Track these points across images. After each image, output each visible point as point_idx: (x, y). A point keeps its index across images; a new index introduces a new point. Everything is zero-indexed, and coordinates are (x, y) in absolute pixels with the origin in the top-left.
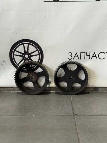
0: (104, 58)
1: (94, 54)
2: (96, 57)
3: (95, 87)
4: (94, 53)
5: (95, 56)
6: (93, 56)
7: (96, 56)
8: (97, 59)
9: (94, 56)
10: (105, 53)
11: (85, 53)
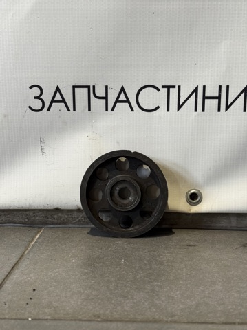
2: (127, 104)
5: (125, 99)
8: (132, 110)
11: (89, 87)
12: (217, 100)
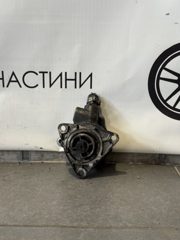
0: (37, 85)
1: (13, 76)
2: (17, 83)
3: (23, 151)
4: (13, 74)
5: (15, 80)
6: (10, 81)
7: (17, 81)
8: (21, 87)
9: (12, 80)
10: (37, 74)
12: (74, 81)
